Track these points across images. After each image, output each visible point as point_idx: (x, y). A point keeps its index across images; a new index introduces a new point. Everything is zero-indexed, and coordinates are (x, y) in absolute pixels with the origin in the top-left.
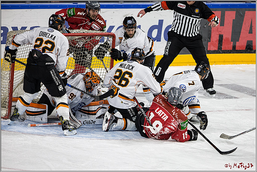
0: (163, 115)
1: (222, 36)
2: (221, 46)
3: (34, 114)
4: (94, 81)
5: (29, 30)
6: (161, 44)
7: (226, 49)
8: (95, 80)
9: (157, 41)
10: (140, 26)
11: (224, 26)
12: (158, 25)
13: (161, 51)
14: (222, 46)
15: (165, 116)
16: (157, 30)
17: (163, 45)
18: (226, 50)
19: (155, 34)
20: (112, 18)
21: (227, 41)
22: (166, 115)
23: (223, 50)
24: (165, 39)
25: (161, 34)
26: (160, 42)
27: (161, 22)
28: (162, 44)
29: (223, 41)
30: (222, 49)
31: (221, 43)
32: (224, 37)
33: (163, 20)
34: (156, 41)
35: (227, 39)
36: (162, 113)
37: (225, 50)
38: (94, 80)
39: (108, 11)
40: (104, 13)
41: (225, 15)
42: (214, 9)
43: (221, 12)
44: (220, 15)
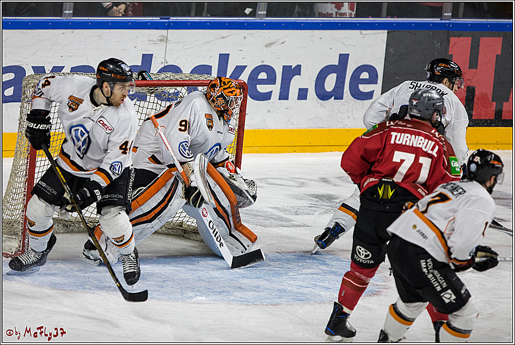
1: (474, 90)
2: (471, 112)
4: (229, 92)
5: (69, 72)
6: (343, 104)
7: (482, 118)
8: (231, 90)
9: (335, 99)
10: (300, 65)
11: (477, 68)
12: (337, 64)
13: (344, 119)
14: (472, 110)
16: (335, 75)
17: (349, 107)
18: (482, 120)
19: (330, 83)
20: (241, 50)
21: (483, 101)
23: (475, 120)
24: (352, 95)
25: (344, 85)
26: (342, 100)
27: (344, 58)
28: (345, 105)
29: (475, 100)
30: (473, 118)
31: (471, 105)
32: (477, 93)
33: (348, 55)
34: (333, 98)
35: (484, 97)
37: (478, 120)
38: (227, 90)
39: (232, 35)
40: (225, 39)
41: (479, 45)
42: (458, 33)
43: (471, 38)
44: (470, 46)
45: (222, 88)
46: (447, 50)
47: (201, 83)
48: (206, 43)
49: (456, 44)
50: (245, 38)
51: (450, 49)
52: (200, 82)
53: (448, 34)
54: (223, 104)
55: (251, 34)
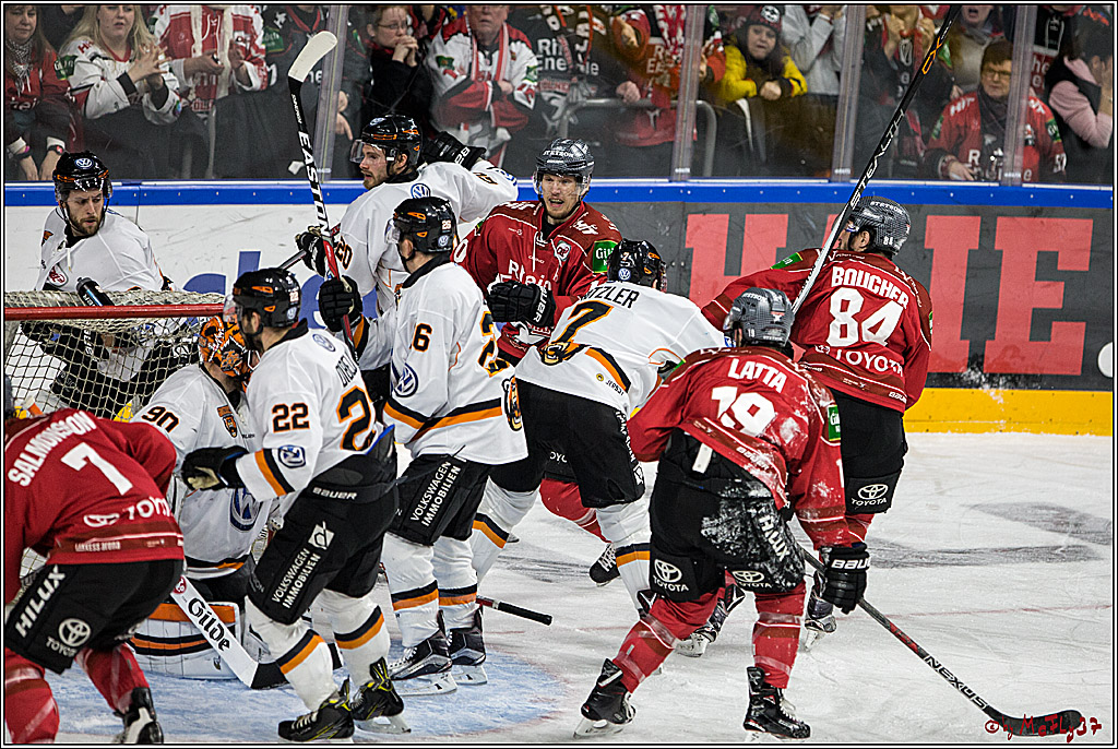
0: (765, 372)
3: (176, 647)
15: (775, 375)
20: (281, 245)
22: (777, 372)
36: (756, 368)
39: (264, 214)
40: (249, 223)
41: (743, 230)
42: (702, 206)
43: (727, 216)
44: (726, 231)
45: (230, 332)
46: (682, 241)
47: (207, 310)
48: (213, 230)
49: (698, 227)
50: (290, 220)
51: (687, 238)
52: (204, 308)
53: (684, 209)
54: (237, 362)
55: (302, 213)
